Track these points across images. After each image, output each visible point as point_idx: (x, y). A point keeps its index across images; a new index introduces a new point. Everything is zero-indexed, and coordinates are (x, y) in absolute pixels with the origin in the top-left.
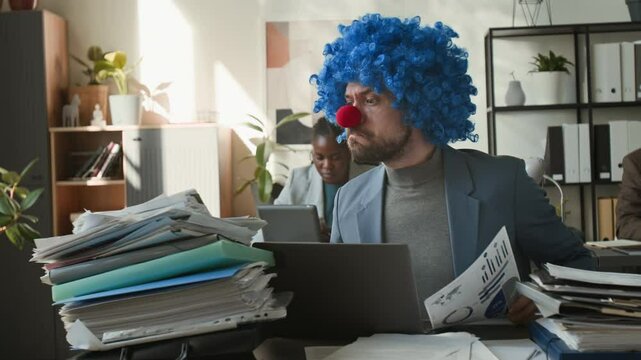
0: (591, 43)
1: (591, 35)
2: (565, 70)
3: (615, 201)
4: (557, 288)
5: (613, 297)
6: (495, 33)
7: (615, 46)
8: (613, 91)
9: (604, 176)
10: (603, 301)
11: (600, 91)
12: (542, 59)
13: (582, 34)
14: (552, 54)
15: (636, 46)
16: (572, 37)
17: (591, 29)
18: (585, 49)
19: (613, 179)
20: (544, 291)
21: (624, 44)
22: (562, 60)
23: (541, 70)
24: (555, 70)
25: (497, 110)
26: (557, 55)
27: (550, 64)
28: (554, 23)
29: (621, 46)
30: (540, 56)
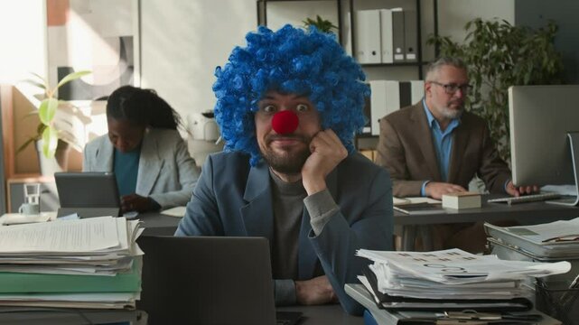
0: (355, 9)
1: (355, 2)
3: (375, 152)
4: (394, 304)
5: (448, 310)
7: (376, 12)
8: (374, 53)
9: (366, 130)
10: (438, 315)
11: (363, 53)
12: (310, 22)
14: (319, 19)
15: (393, 13)
16: (335, 2)
18: (349, 14)
19: (374, 134)
20: (383, 308)
21: (383, 10)
22: (328, 24)
26: (324, 19)
29: (380, 14)
30: (309, 20)
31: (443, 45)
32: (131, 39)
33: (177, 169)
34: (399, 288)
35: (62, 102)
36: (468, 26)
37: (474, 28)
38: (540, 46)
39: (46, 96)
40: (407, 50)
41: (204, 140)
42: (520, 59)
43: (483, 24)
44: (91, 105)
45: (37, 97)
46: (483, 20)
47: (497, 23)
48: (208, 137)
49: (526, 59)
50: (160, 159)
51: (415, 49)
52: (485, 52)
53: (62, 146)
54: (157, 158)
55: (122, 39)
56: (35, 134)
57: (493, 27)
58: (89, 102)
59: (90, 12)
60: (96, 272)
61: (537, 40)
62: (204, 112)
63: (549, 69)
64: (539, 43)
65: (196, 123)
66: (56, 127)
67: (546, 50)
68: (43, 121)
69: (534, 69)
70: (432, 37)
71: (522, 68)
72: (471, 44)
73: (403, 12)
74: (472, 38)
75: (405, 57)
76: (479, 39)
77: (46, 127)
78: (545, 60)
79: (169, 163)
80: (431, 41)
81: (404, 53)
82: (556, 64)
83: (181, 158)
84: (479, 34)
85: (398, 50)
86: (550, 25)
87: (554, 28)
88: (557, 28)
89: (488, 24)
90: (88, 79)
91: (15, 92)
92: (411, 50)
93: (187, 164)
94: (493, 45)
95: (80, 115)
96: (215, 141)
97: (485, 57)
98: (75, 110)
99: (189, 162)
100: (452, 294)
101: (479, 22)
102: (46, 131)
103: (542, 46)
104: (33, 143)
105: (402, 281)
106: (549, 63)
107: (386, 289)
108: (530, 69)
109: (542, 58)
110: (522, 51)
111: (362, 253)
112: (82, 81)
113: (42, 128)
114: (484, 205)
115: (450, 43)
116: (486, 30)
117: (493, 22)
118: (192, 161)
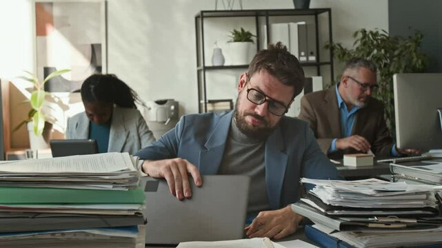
0: (270, 22)
1: (270, 18)
2: (252, 41)
4: (336, 212)
5: (377, 216)
6: (205, 14)
7: (285, 25)
10: (370, 219)
12: (236, 33)
13: (262, 16)
14: (242, 30)
15: (299, 26)
16: (254, 18)
17: (270, 13)
18: (265, 27)
20: (327, 215)
21: (291, 24)
22: (249, 34)
23: (235, 41)
24: (245, 41)
25: (206, 69)
26: (246, 31)
27: (242, 37)
28: (244, 9)
29: (289, 26)
30: (235, 31)
31: (336, 50)
32: (100, 45)
33: (140, 139)
34: (339, 200)
35: (47, 93)
36: (356, 34)
37: (360, 35)
38: (411, 49)
39: (35, 89)
40: (309, 53)
41: (157, 122)
42: (395, 59)
43: (367, 33)
44: (69, 96)
45: (29, 90)
46: (367, 30)
47: (377, 32)
48: (160, 120)
49: (399, 59)
50: (126, 130)
51: (315, 52)
52: (368, 54)
53: (48, 126)
54: (123, 129)
55: (93, 46)
56: (26, 118)
57: (375, 35)
58: (68, 94)
59: (69, 25)
60: (113, 187)
61: (408, 45)
62: (156, 100)
63: (417, 66)
64: (410, 46)
65: (150, 109)
66: (43, 113)
67: (415, 51)
68: (34, 107)
69: (406, 67)
70: (328, 43)
71: (397, 66)
72: (357, 48)
73: (306, 25)
74: (359, 43)
75: (307, 58)
76: (364, 44)
77: (36, 111)
78: (415, 59)
79: (133, 133)
80: (327, 47)
81: (307, 56)
82: (423, 63)
83: (142, 130)
84: (364, 40)
85: (303, 54)
86: (416, 34)
87: (419, 36)
88: (422, 36)
89: (371, 32)
90: (67, 76)
91: (11, 86)
92: (312, 54)
93: (148, 135)
94: (374, 49)
95: (60, 104)
96: (165, 122)
97: (368, 58)
98: (57, 100)
99: (149, 134)
100: (379, 204)
101: (364, 32)
102: (36, 115)
103: (412, 49)
104: (25, 124)
105: (341, 195)
106: (417, 61)
107: (329, 201)
108: (403, 66)
109: (413, 58)
110: (396, 53)
111: (304, 180)
112: (62, 78)
113: (32, 113)
114: (375, 164)
115: (342, 48)
116: (369, 37)
117: (374, 31)
118: (150, 133)
